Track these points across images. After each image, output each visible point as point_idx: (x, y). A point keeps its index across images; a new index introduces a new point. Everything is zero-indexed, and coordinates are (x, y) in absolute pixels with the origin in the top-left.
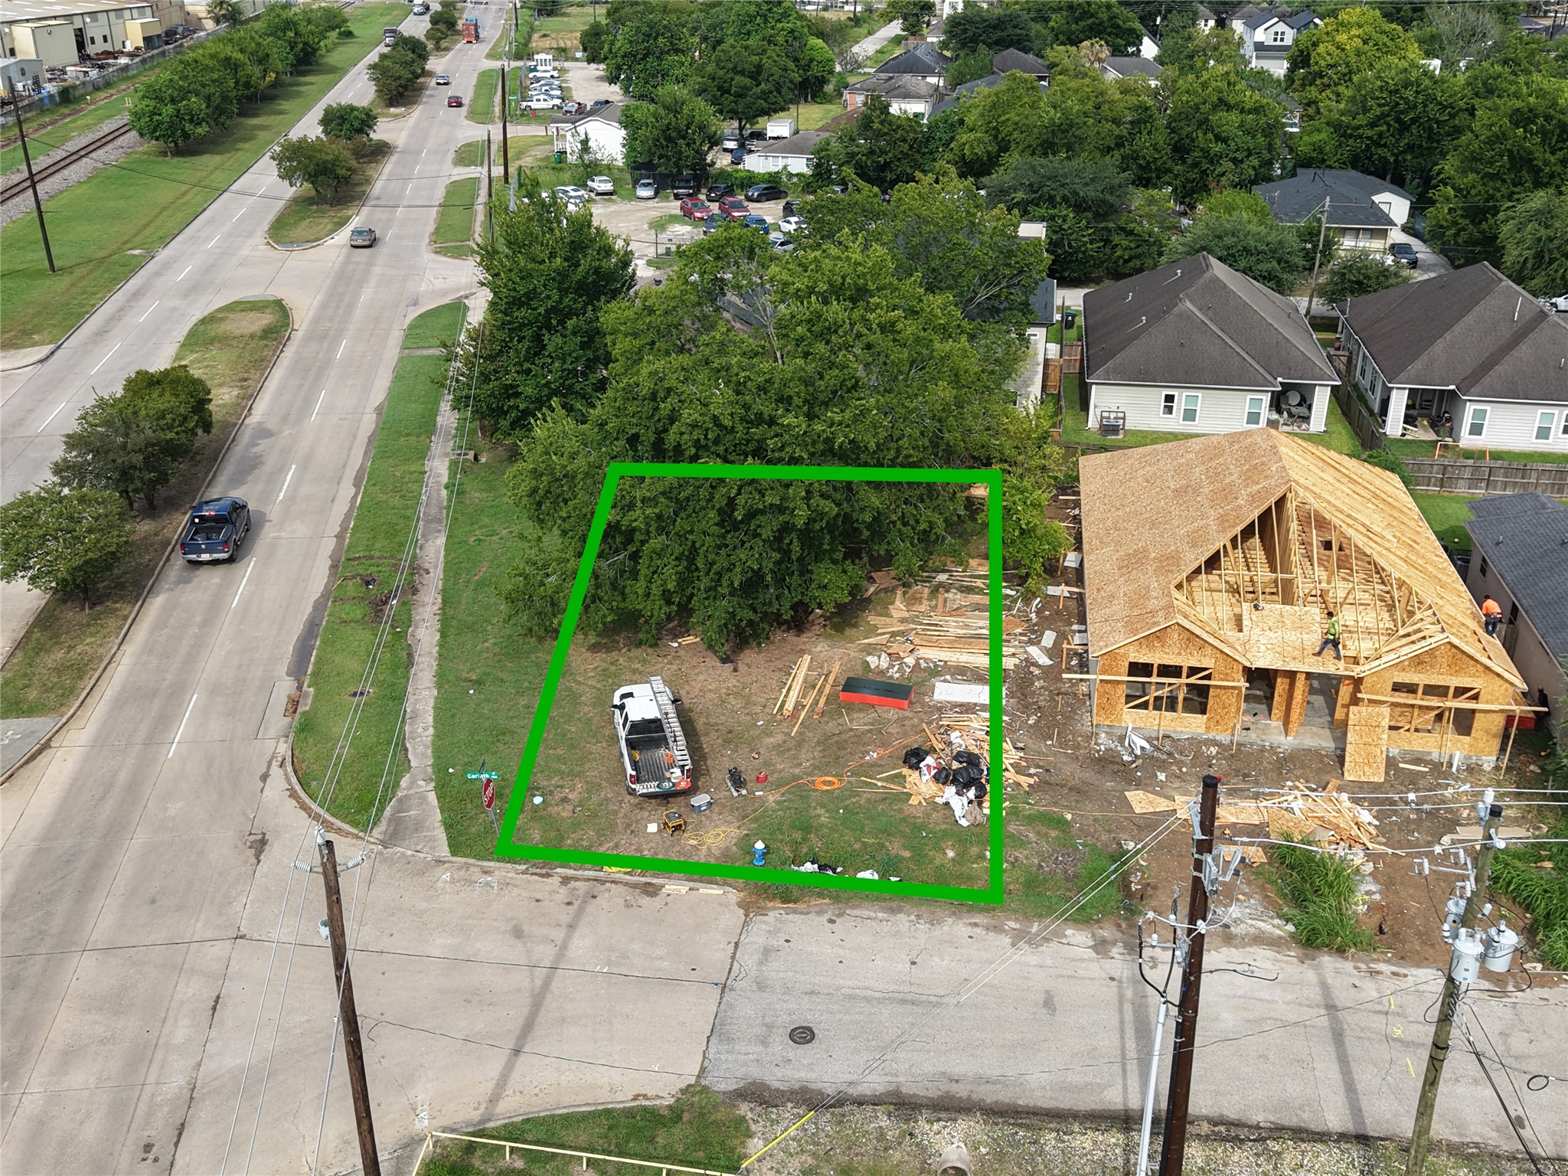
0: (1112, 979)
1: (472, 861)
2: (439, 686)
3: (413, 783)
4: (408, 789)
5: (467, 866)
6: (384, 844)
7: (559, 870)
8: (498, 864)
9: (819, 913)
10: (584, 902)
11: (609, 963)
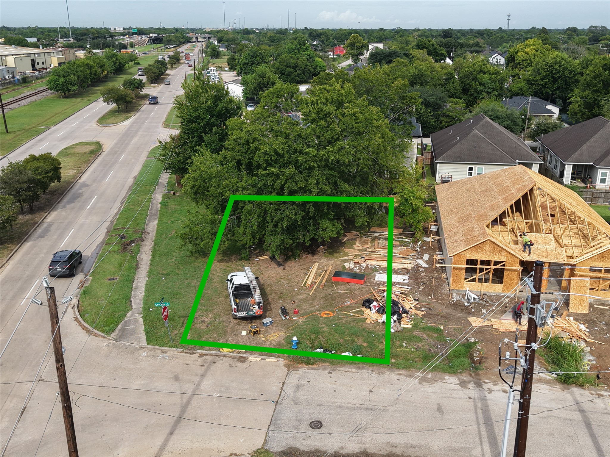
0: (470, 398)
1: (157, 347)
2: (149, 276)
3: (133, 315)
4: (130, 317)
5: (154, 349)
6: (116, 340)
7: (198, 351)
8: (169, 349)
9: (324, 369)
10: (210, 365)
11: (220, 392)
